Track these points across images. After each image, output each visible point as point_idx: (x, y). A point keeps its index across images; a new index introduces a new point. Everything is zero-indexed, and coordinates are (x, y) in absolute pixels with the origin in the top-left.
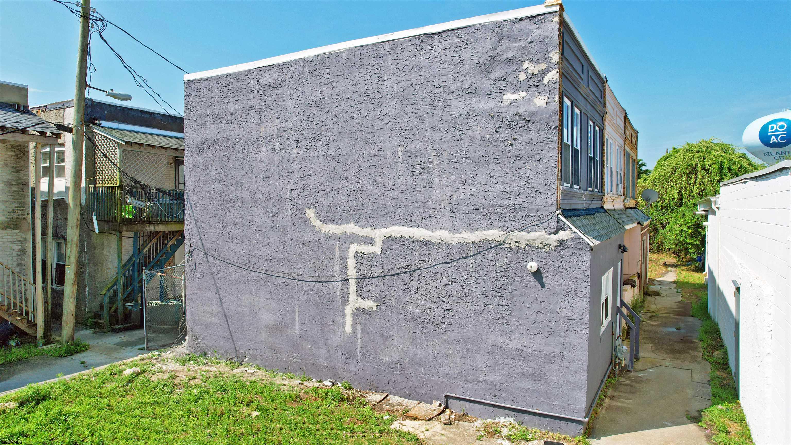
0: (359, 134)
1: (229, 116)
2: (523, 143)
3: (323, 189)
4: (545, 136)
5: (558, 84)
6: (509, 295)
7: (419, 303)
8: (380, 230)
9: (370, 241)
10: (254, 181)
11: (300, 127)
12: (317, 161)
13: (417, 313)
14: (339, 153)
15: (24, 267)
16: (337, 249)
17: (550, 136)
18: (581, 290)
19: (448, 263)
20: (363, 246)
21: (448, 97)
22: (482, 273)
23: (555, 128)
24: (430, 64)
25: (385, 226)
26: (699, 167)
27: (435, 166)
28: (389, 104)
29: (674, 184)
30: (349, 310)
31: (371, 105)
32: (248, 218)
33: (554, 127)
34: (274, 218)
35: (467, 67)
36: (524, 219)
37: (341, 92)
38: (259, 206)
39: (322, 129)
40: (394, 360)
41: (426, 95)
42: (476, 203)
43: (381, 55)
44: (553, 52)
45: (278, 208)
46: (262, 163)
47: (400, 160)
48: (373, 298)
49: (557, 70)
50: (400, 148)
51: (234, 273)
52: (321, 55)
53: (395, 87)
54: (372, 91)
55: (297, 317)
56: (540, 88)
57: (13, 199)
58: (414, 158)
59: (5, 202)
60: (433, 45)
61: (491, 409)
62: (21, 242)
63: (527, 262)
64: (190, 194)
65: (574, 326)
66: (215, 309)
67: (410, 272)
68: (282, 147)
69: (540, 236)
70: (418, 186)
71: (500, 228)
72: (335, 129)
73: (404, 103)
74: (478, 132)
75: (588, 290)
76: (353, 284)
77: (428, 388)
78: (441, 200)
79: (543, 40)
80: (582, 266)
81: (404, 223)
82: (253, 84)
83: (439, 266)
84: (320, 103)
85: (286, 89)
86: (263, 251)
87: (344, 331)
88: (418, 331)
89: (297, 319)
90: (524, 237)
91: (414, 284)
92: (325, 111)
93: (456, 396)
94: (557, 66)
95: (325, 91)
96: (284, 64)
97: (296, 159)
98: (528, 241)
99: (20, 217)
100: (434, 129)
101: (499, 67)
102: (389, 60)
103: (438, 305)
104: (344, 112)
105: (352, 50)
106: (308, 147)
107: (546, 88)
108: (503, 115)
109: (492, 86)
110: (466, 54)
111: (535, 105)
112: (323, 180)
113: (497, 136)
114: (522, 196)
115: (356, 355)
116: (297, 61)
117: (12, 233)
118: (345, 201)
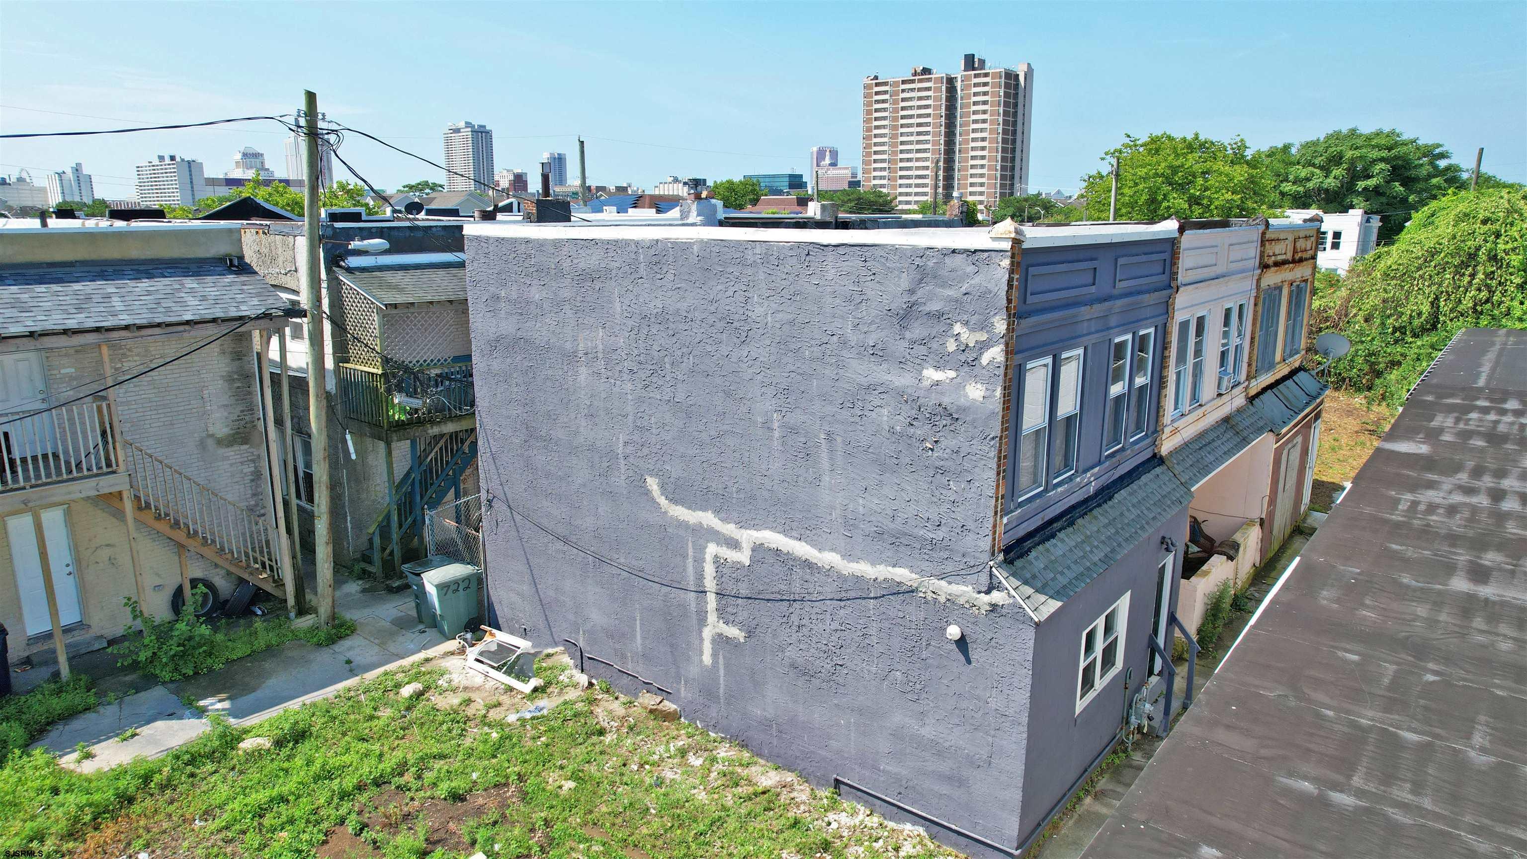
0: (718, 380)
1: (533, 307)
2: (948, 451)
3: (669, 452)
4: (979, 448)
5: (1002, 369)
6: (923, 663)
7: (801, 646)
8: (749, 532)
9: (734, 544)
10: (573, 416)
11: (634, 349)
12: (660, 407)
13: (799, 660)
14: (691, 403)
15: (260, 497)
16: (690, 545)
17: (987, 449)
18: (1019, 678)
19: (840, 600)
20: (725, 548)
21: (844, 353)
22: (887, 624)
23: (993, 438)
24: (819, 294)
25: (756, 527)
26: (1483, 253)
27: (824, 455)
28: (761, 343)
29: (1426, 284)
30: (707, 633)
31: (735, 340)
32: (567, 469)
33: (991, 436)
34: (602, 478)
35: (874, 313)
36: (945, 562)
37: (692, 308)
38: (581, 456)
39: (666, 359)
40: (768, 716)
41: (813, 342)
42: (880, 525)
43: (749, 262)
44: (997, 317)
45: (608, 464)
46: (583, 392)
47: (777, 434)
48: (741, 625)
49: (1002, 347)
50: (775, 415)
51: (550, 545)
52: (661, 241)
53: (769, 319)
54: (736, 317)
55: (638, 627)
56: (977, 370)
57: (237, 400)
58: (795, 436)
59: (226, 406)
60: (825, 263)
61: (895, 810)
62: (253, 461)
63: (949, 624)
64: (483, 415)
65: (1008, 724)
66: (526, 588)
67: (789, 600)
68: (610, 374)
69: (965, 592)
70: (801, 479)
71: (912, 568)
72: (684, 364)
73: (782, 347)
74: (885, 418)
75: (1028, 681)
76: (711, 598)
77: (814, 764)
78: (833, 508)
79: (985, 294)
80: (1023, 646)
81: (780, 528)
82: (565, 265)
83: (828, 602)
84: (662, 318)
85: (613, 283)
86: (589, 522)
87: (701, 661)
88: (800, 683)
89: (638, 629)
90: (945, 588)
91: (794, 618)
92: (671, 333)
93: (849, 782)
94: (1003, 340)
95: (669, 301)
96: (608, 242)
97: (630, 397)
98: (950, 595)
99: (248, 425)
100: (825, 398)
101: (919, 322)
102: (760, 272)
103: (826, 655)
104: (697, 340)
105: (706, 243)
106: (646, 382)
107: (984, 371)
108: (921, 401)
109: (909, 351)
110: (871, 290)
111: (966, 396)
112: (668, 437)
113: (912, 430)
114: (943, 528)
115: (718, 697)
116: (627, 243)
117: (240, 450)
118: (700, 478)
